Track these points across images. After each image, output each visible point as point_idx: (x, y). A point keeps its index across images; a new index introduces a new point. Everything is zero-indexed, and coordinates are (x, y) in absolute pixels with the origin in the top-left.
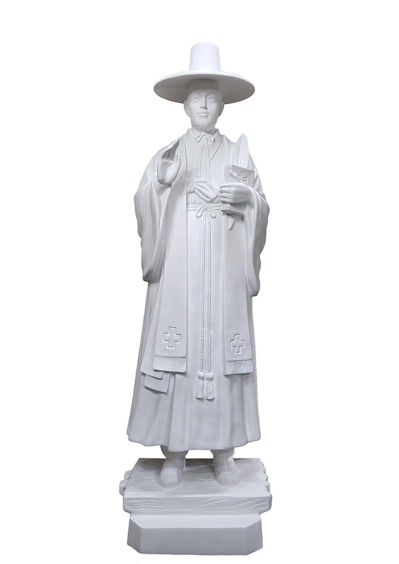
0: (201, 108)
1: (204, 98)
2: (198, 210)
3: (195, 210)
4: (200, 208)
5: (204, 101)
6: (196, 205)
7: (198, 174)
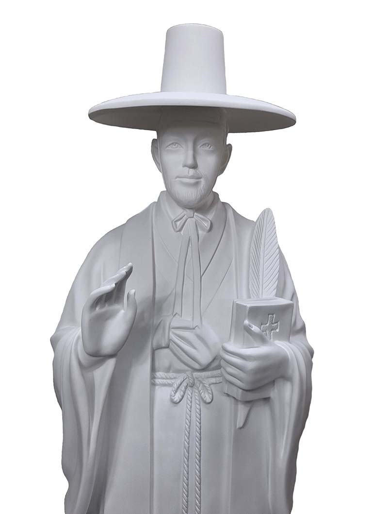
0: (185, 166)
1: (190, 145)
2: (175, 386)
3: (170, 385)
4: (179, 382)
5: (190, 152)
6: (171, 375)
7: (177, 309)
